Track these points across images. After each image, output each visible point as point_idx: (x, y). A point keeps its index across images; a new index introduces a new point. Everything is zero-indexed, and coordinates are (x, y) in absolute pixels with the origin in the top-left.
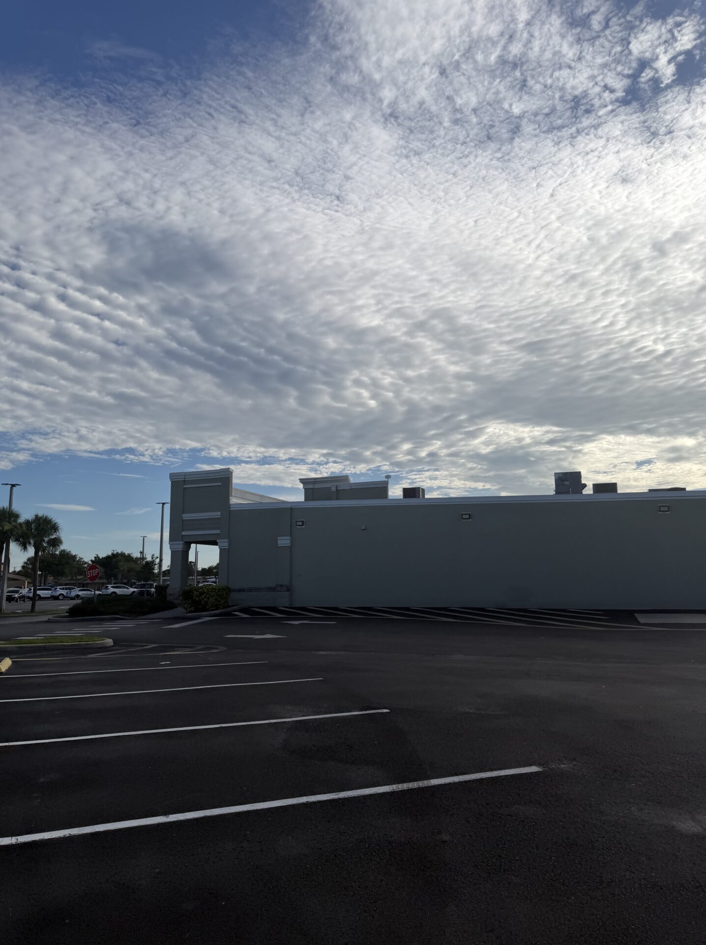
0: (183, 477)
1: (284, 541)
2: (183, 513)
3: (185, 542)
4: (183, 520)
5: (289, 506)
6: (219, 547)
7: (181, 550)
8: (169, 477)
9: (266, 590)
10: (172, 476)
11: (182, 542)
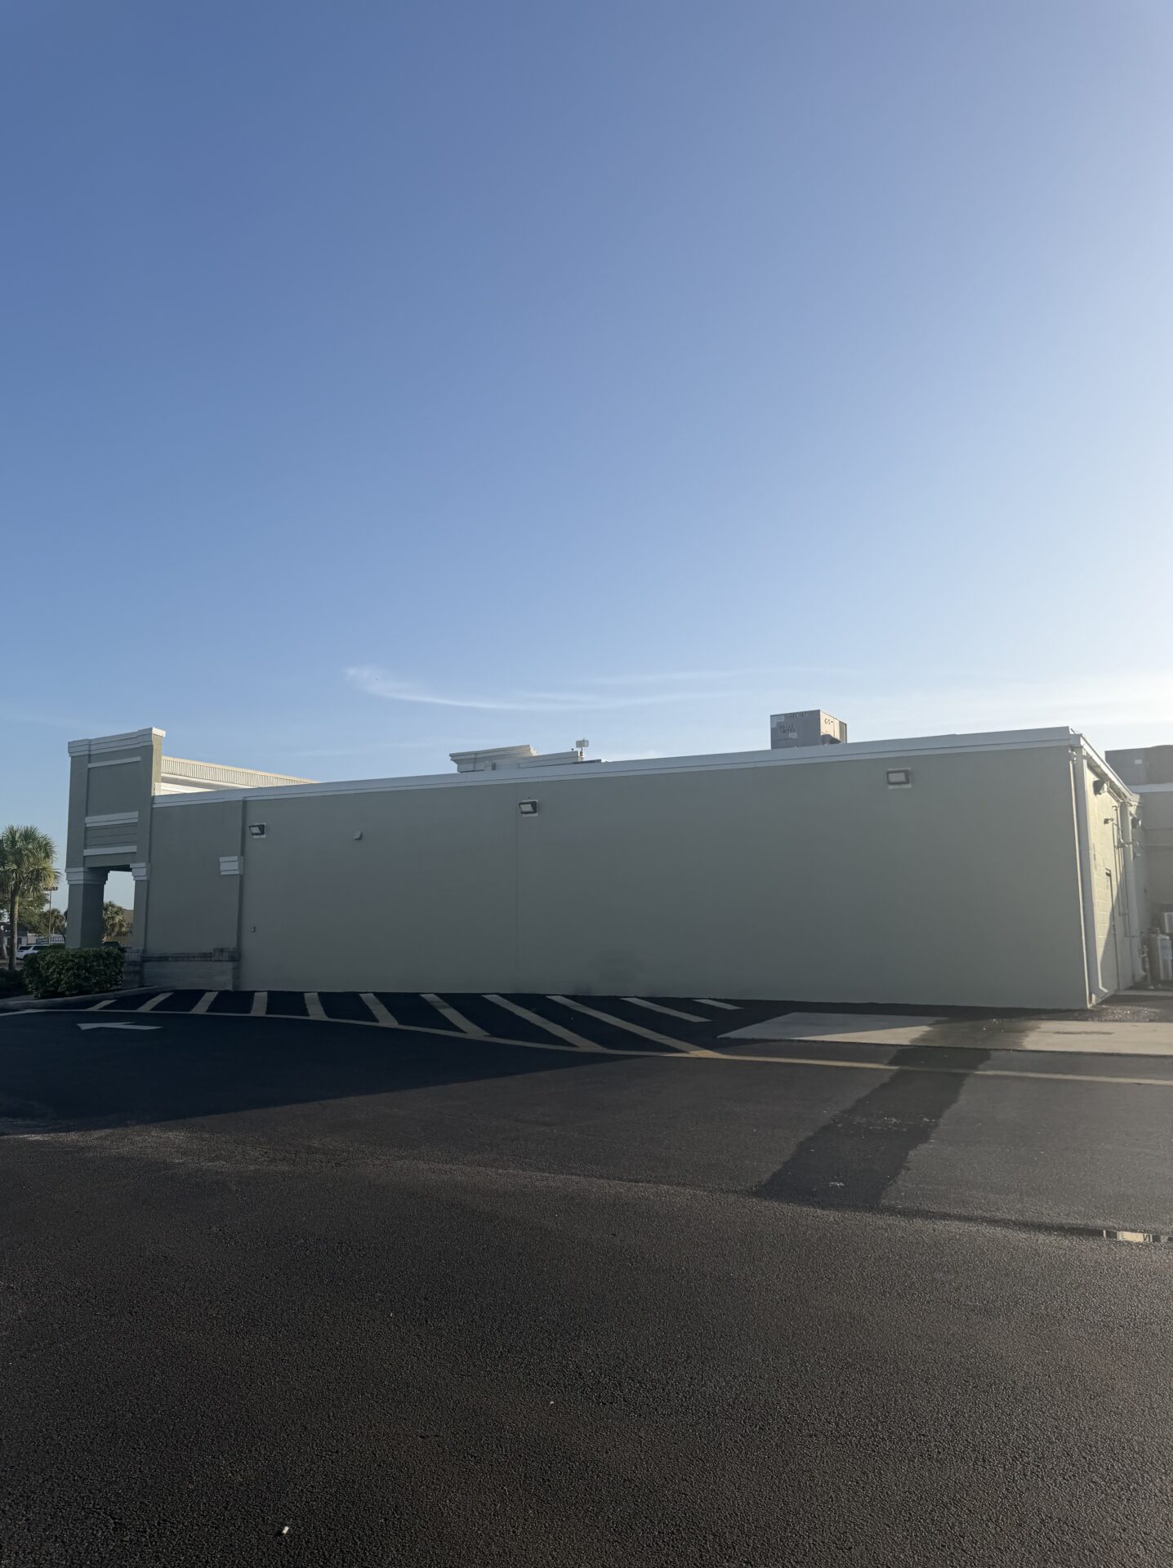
0: (86, 748)
1: (230, 865)
2: (87, 816)
3: (90, 869)
4: (86, 828)
5: (240, 797)
6: (135, 877)
7: (82, 882)
8: (67, 750)
9: (199, 959)
10: (72, 746)
11: (82, 869)
